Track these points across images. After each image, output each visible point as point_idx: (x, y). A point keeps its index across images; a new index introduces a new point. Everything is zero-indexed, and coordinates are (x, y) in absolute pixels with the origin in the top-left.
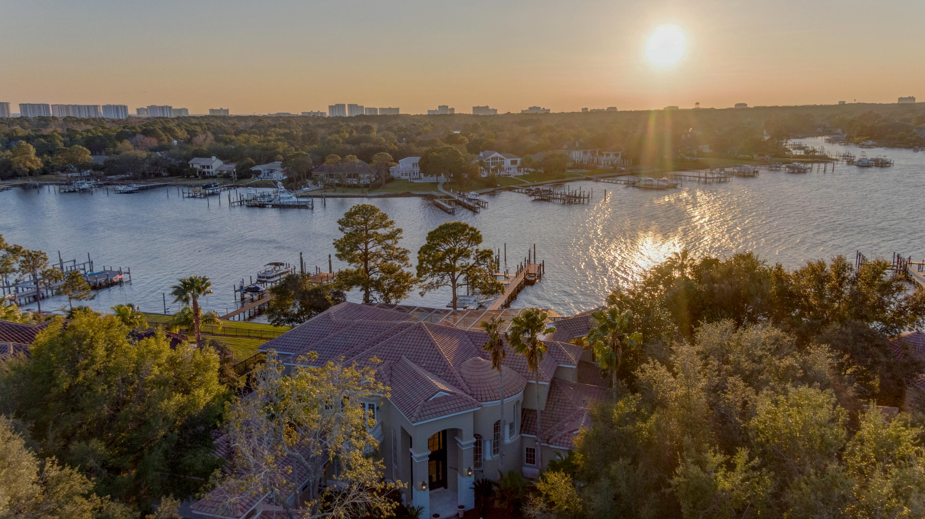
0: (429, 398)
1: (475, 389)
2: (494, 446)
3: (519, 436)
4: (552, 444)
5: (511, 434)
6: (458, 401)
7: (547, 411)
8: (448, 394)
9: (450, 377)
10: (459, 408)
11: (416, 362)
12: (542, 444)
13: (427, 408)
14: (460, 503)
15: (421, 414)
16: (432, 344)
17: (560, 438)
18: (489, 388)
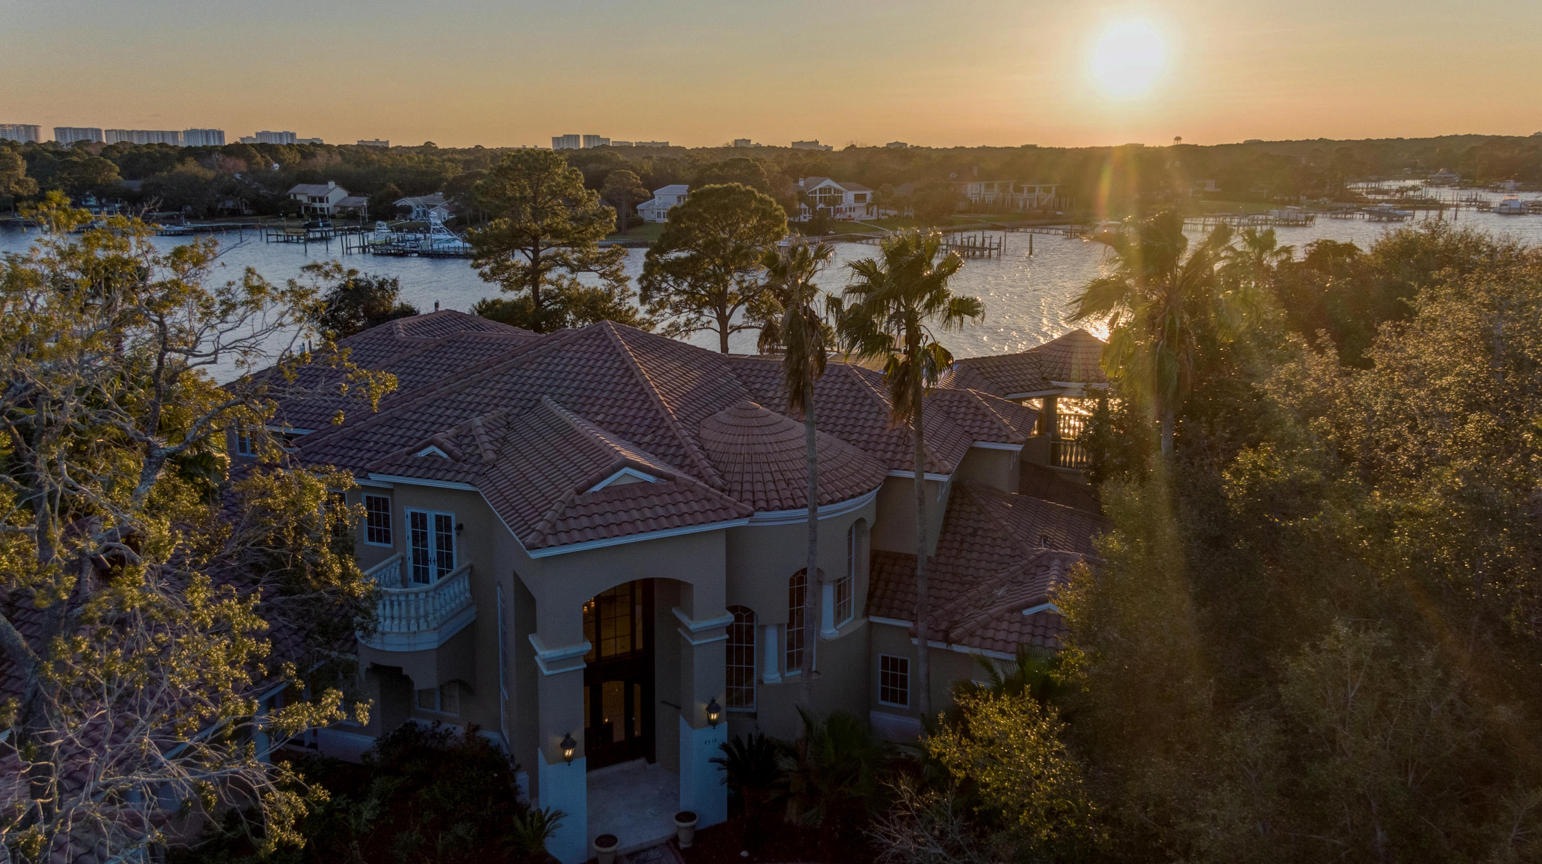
0: (592, 484)
1: (737, 477)
2: (790, 646)
3: (863, 622)
4: (959, 642)
5: (839, 615)
6: (679, 498)
7: (942, 559)
8: (651, 479)
9: (669, 446)
10: (681, 515)
11: (578, 412)
12: (931, 644)
13: (581, 511)
14: (686, 803)
15: (561, 526)
16: (628, 369)
17: (985, 627)
18: (778, 476)
